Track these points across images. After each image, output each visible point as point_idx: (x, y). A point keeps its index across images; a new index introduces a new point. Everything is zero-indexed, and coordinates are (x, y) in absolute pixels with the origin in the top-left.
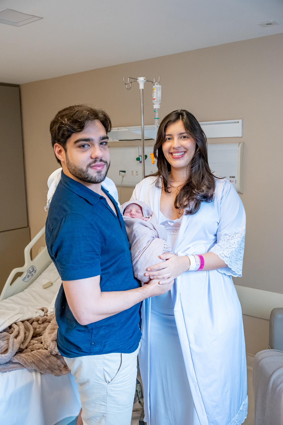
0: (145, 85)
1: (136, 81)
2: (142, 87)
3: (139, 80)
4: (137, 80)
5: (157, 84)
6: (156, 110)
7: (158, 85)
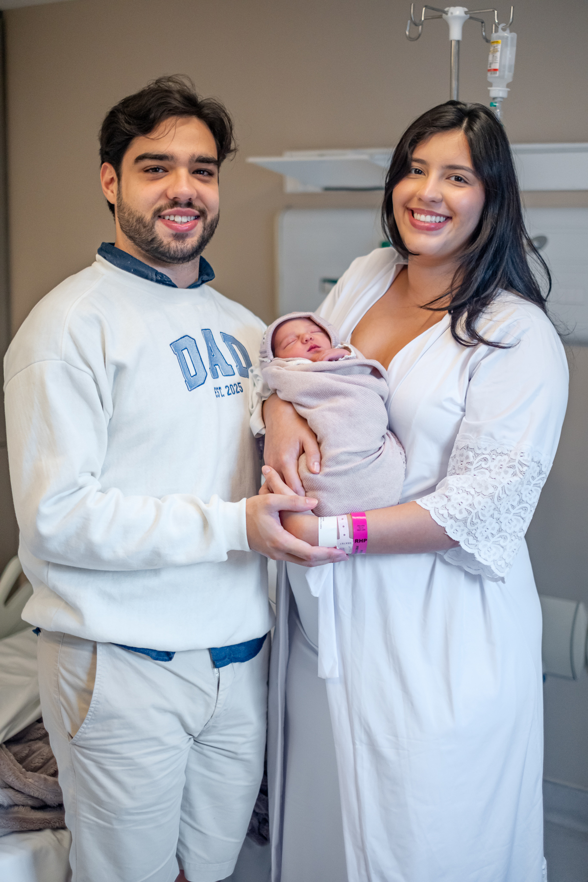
0: (465, 28)
1: (441, 17)
2: (456, 33)
3: (452, 13)
4: (444, 15)
5: (504, 30)
6: (496, 100)
7: (508, 31)
